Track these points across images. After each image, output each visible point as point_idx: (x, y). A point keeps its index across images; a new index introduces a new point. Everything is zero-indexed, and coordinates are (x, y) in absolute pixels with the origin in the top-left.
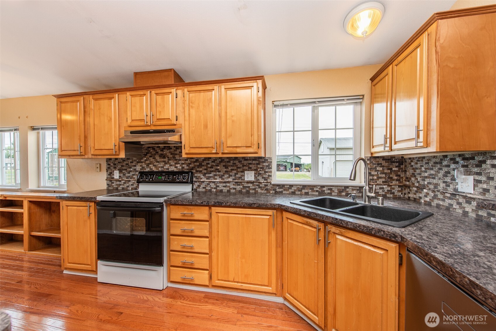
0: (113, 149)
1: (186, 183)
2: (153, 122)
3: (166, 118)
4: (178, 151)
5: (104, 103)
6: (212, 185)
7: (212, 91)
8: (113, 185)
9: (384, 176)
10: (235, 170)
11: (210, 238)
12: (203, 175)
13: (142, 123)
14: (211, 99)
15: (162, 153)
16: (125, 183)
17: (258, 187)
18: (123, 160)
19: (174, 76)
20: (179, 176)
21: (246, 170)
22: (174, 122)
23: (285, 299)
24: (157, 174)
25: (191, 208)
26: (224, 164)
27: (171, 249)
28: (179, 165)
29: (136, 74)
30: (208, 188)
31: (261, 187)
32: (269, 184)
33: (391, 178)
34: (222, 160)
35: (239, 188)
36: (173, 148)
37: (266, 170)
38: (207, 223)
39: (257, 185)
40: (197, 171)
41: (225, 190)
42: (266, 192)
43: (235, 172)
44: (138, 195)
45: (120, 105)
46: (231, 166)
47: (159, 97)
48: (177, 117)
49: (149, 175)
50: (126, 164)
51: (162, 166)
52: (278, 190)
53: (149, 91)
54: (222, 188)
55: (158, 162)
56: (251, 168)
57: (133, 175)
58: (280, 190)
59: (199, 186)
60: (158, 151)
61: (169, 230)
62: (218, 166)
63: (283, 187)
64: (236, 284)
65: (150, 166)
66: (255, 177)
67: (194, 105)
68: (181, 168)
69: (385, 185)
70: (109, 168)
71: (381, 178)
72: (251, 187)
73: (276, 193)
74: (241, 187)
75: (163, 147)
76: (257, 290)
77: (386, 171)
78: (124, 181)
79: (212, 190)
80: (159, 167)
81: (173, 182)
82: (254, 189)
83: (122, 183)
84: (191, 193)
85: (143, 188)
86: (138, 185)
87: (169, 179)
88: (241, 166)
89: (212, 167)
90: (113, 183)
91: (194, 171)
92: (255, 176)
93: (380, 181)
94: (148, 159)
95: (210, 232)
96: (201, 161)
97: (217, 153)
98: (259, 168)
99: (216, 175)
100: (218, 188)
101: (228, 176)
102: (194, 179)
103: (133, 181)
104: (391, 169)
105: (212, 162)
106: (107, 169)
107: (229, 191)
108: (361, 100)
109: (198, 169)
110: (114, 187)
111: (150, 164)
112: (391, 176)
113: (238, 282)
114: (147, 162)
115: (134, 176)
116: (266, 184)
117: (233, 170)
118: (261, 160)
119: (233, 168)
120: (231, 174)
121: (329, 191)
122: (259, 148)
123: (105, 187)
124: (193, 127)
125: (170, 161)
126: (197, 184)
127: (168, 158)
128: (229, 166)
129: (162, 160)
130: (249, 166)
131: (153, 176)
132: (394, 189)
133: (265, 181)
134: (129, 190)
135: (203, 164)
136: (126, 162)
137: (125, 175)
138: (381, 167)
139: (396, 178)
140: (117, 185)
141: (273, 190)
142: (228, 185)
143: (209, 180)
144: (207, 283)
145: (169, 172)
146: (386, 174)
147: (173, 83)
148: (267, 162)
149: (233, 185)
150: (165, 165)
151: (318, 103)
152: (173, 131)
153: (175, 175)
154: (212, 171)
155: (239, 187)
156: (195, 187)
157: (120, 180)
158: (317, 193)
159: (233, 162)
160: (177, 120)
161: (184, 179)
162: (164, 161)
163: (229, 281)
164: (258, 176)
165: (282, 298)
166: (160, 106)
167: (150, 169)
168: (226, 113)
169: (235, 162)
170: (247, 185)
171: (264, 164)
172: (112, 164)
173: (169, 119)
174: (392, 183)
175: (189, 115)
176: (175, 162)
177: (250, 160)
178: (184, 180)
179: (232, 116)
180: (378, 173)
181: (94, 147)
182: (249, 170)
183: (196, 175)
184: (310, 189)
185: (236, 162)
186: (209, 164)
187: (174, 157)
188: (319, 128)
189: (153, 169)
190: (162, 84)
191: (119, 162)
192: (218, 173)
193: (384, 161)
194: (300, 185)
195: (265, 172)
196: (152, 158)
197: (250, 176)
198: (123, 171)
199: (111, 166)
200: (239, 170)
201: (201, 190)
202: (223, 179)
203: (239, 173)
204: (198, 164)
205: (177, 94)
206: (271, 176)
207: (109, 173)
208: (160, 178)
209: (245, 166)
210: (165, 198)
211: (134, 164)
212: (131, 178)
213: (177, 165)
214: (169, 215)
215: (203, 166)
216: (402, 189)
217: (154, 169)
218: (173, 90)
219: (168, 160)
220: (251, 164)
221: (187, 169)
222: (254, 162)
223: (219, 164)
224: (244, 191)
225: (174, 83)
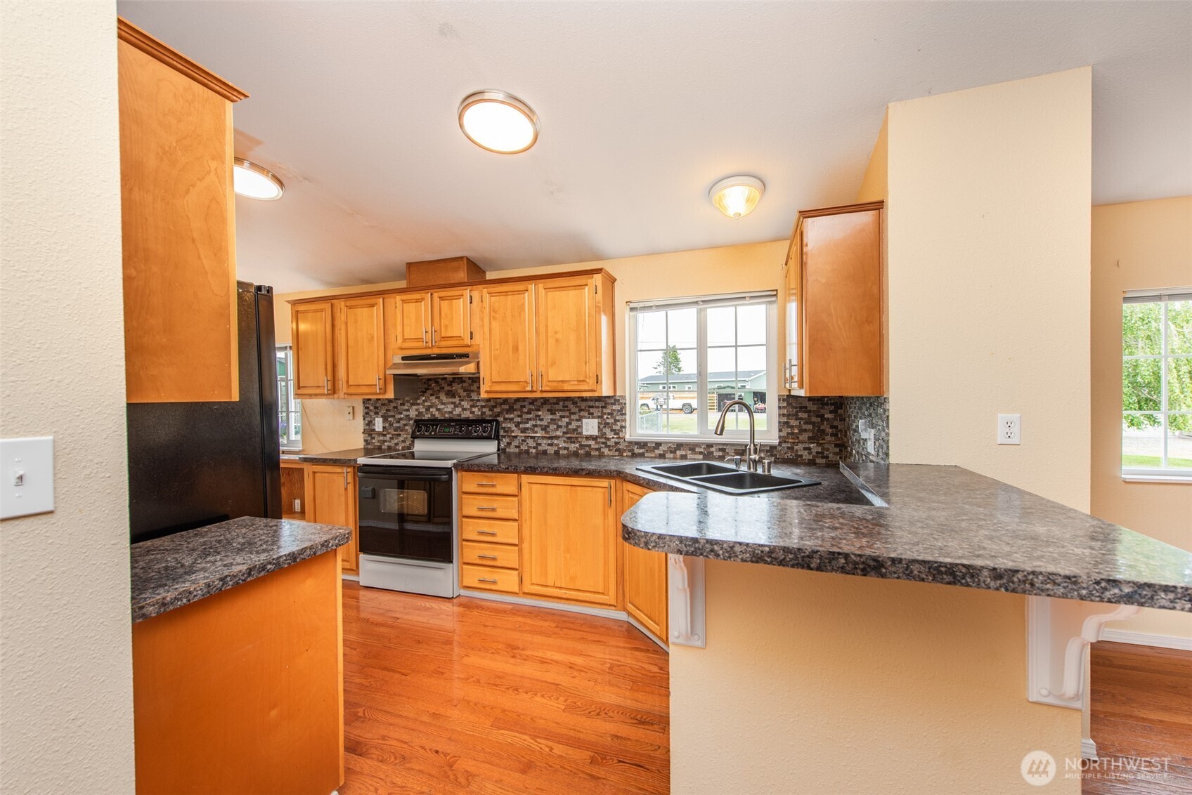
0: (376, 385)
1: (488, 438)
2: (435, 342)
3: (455, 335)
4: (475, 385)
5: (362, 313)
6: (531, 443)
7: (524, 293)
8: (374, 441)
9: (810, 427)
10: (567, 417)
11: (519, 521)
12: (516, 426)
13: (420, 344)
14: (523, 305)
15: (449, 388)
16: (391, 438)
17: (603, 446)
18: (390, 401)
19: (467, 268)
20: (477, 427)
21: (585, 417)
22: (468, 342)
23: (630, 614)
24: (442, 424)
25: (491, 477)
26: (549, 407)
27: (464, 537)
28: (477, 409)
29: (409, 265)
30: (524, 447)
31: (609, 446)
32: (623, 440)
33: (823, 431)
34: (546, 401)
35: (573, 447)
36: (467, 380)
37: (617, 418)
38: (516, 499)
39: (603, 443)
40: (505, 419)
41: (551, 450)
42: (617, 453)
43: (567, 420)
44: (412, 456)
45: (386, 314)
46: (561, 410)
47: (445, 304)
48: (472, 333)
49: (430, 425)
50: (394, 407)
51: (450, 410)
52: (637, 451)
53: (429, 294)
54: (547, 447)
55: (444, 404)
56: (592, 414)
57: (405, 425)
58: (641, 451)
59: (509, 444)
60: (443, 385)
61: (460, 509)
62: (539, 410)
63: (644, 445)
64: (558, 590)
65: (431, 410)
66: (600, 429)
67: (497, 316)
68: (480, 413)
69: (812, 443)
70: (367, 413)
71: (805, 431)
72: (592, 446)
73: (634, 455)
74: (577, 445)
75: (451, 379)
76: (587, 599)
77: (814, 419)
78: (390, 436)
79: (531, 451)
80: (446, 412)
81: (468, 437)
82: (598, 449)
83: (388, 439)
84: (496, 455)
85: (420, 446)
86: (413, 442)
87: (460, 432)
88: (577, 409)
89: (529, 413)
90: (374, 438)
91: (501, 419)
92: (599, 427)
93: (804, 437)
94: (429, 399)
95: (520, 512)
96: (512, 403)
97: (532, 391)
98: (605, 414)
99: (536, 426)
100: (540, 448)
101: (555, 426)
102: (502, 433)
103: (405, 436)
104: (822, 416)
105: (530, 404)
106: (363, 416)
107: (557, 453)
108: (774, 299)
109: (507, 416)
110: (376, 444)
111: (431, 407)
112: (822, 427)
113: (561, 588)
114: (426, 404)
115: (406, 428)
116: (617, 440)
117: (564, 417)
118: (609, 401)
119: (563, 414)
120: (560, 423)
121: (721, 454)
122: (597, 383)
123: (360, 444)
124: (497, 350)
125: (463, 403)
126: (505, 441)
127: (460, 397)
128: (558, 410)
129: (451, 400)
130: (589, 411)
131: (437, 428)
132: (828, 450)
133: (615, 436)
134: (399, 450)
135: (515, 407)
136: (393, 405)
137: (392, 425)
138: (804, 412)
139: (830, 430)
140: (379, 441)
141: (629, 451)
142: (556, 442)
143: (525, 435)
144: (517, 591)
145: (461, 420)
146: (813, 424)
147: (466, 280)
148: (619, 404)
149: (564, 442)
150: (454, 409)
151: (702, 303)
152: (466, 356)
153: (471, 426)
154: (530, 419)
155: (573, 445)
156: (502, 446)
157: (385, 433)
158: (701, 457)
159: (564, 404)
160: (471, 339)
161: (484, 432)
162: (453, 403)
163: (547, 586)
164: (605, 427)
165: (624, 613)
166: (446, 316)
167: (432, 415)
168: (547, 327)
169: (566, 403)
170: (585, 443)
171: (614, 407)
172: (371, 408)
173: (460, 337)
174: (824, 439)
175: (490, 330)
176: (471, 403)
177: (592, 401)
178: (484, 434)
179: (556, 333)
180: (800, 422)
181: (348, 382)
182: (589, 418)
183: (504, 425)
184: (689, 450)
185: (569, 404)
186: (524, 407)
187: (469, 396)
188: (709, 345)
189: (436, 416)
190: (449, 282)
191: (382, 405)
192: (538, 422)
193: (811, 402)
194: (673, 443)
195: (616, 421)
196: (434, 397)
197: (590, 427)
198: (390, 419)
199: (371, 410)
200: (572, 417)
201: (512, 450)
202: (548, 433)
203: (573, 422)
204: (507, 407)
205: (471, 297)
206: (625, 427)
207: (367, 422)
208: (447, 430)
209: (583, 410)
210: (455, 461)
211: (406, 407)
212: (402, 431)
213: (473, 409)
214: (460, 487)
215: (515, 410)
216: (841, 450)
217: (438, 415)
218: (467, 293)
219: (460, 400)
220: (592, 407)
221: (490, 416)
222: (597, 404)
223: (540, 406)
224: (581, 452)
225: (468, 279)
